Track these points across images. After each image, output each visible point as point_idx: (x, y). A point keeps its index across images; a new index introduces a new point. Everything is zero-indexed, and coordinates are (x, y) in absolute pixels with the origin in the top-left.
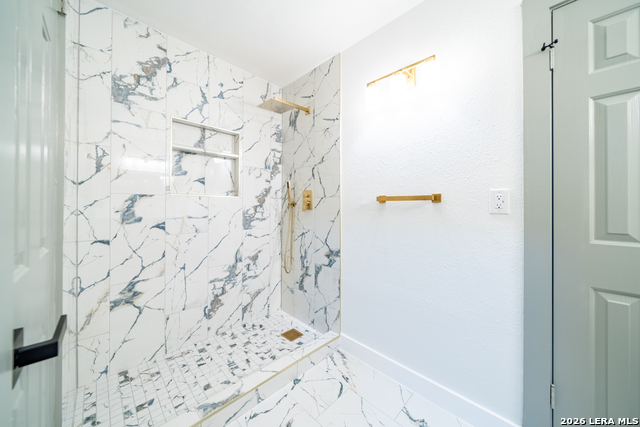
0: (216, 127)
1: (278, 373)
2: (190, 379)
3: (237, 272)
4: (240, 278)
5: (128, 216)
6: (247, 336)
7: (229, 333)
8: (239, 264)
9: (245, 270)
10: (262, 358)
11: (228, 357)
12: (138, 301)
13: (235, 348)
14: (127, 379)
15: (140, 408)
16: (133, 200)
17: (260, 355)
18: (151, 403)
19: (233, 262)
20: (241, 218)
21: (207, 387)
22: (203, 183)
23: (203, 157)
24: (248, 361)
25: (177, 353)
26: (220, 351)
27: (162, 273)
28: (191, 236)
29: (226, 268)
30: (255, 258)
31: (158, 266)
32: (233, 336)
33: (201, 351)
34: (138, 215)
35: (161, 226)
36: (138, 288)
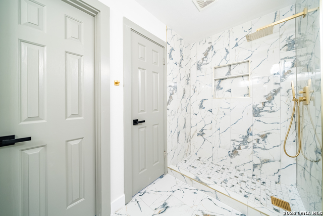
0: (235, 62)
1: (230, 197)
2: (209, 172)
3: (249, 141)
4: (251, 145)
5: (201, 106)
6: (248, 179)
7: (241, 172)
8: (250, 137)
9: (255, 142)
10: (240, 191)
11: (229, 178)
12: (204, 136)
13: (236, 178)
14: (199, 160)
15: (193, 167)
16: (202, 101)
17: (241, 190)
18: (195, 168)
19: (246, 134)
20: (252, 110)
21: (209, 178)
22: (230, 92)
23: (230, 79)
24: (233, 186)
25: (216, 163)
26: (229, 174)
27: (211, 129)
28: (222, 116)
29: (241, 136)
30: (264, 137)
31: (210, 126)
32: (242, 174)
33: (223, 168)
34: (204, 106)
35: (211, 111)
36: (204, 131)
